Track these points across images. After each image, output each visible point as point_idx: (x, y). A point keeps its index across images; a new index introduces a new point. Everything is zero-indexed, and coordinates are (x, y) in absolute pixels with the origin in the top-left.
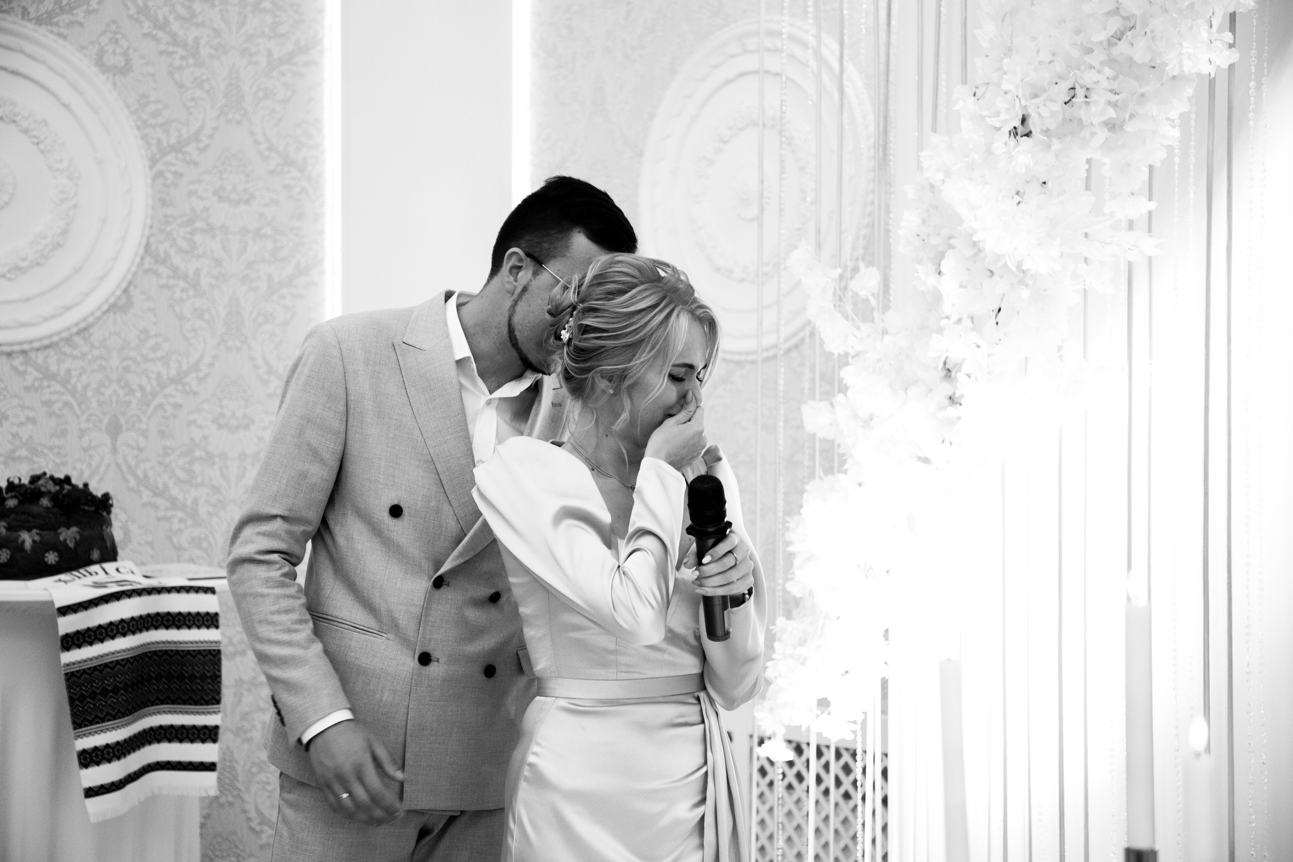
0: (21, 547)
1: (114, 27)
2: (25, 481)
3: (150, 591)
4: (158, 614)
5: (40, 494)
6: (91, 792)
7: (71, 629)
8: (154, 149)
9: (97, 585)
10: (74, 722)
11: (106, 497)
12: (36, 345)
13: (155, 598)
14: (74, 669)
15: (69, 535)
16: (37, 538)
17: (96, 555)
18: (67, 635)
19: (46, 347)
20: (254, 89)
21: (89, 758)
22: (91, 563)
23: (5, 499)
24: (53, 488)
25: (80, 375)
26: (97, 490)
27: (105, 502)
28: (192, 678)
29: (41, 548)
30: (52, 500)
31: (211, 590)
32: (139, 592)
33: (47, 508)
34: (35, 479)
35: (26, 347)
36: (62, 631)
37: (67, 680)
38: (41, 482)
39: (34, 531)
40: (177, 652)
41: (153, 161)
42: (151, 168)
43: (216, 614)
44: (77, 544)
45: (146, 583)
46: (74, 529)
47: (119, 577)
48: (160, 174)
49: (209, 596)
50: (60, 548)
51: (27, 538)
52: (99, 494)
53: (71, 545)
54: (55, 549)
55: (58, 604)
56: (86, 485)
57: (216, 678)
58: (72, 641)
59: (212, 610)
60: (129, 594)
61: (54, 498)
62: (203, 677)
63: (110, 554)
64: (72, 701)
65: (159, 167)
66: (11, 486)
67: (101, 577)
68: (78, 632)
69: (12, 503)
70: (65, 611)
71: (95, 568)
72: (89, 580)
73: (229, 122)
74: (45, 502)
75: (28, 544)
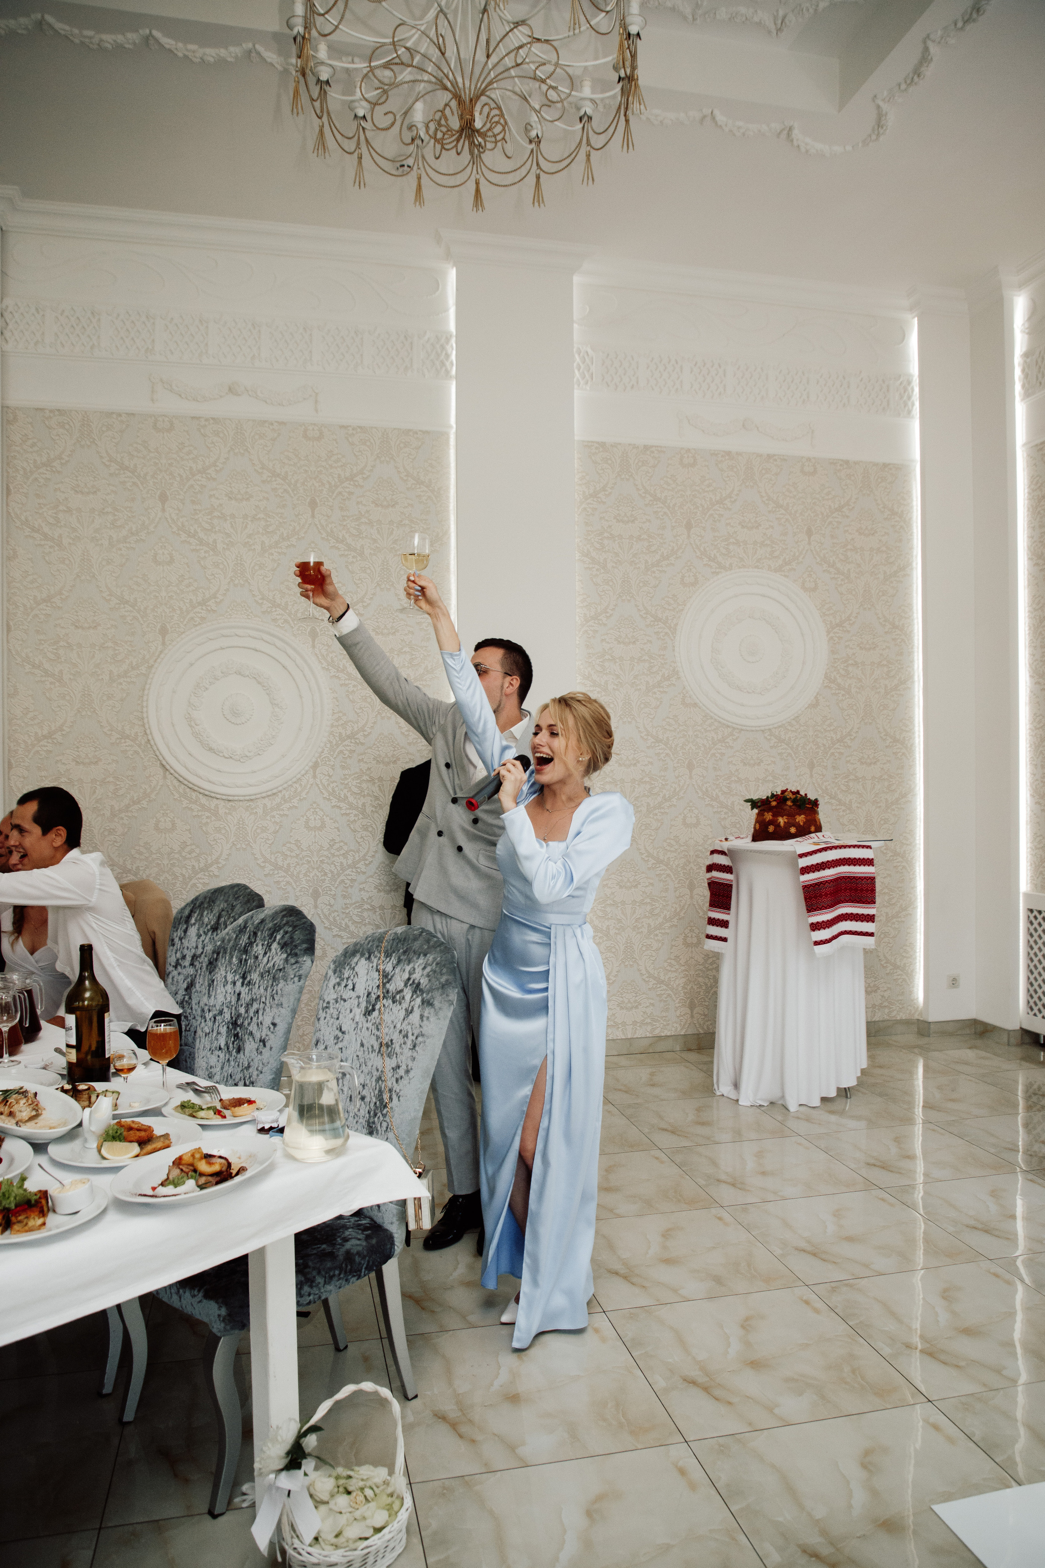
0: (779, 825)
1: (810, 569)
2: (779, 793)
3: (840, 847)
4: (844, 858)
5: (786, 799)
6: (817, 943)
7: (804, 865)
8: (828, 626)
9: (815, 844)
10: (807, 909)
11: (816, 800)
12: (776, 726)
13: (843, 850)
14: (806, 884)
15: (801, 819)
16: (786, 820)
17: (813, 829)
18: (803, 868)
19: (780, 727)
20: (877, 591)
21: (815, 927)
22: (811, 833)
23: (770, 802)
24: (793, 797)
25: (795, 740)
26: (812, 796)
27: (815, 803)
28: (862, 890)
29: (788, 825)
30: (792, 802)
31: (869, 847)
32: (836, 847)
33: (790, 806)
34: (783, 792)
35: (771, 727)
36: (800, 866)
37: (803, 889)
38: (786, 794)
39: (785, 817)
40: (854, 877)
41: (828, 632)
42: (827, 635)
43: (872, 859)
44: (804, 823)
45: (837, 843)
46: (803, 816)
47: (825, 840)
48: (832, 638)
49: (869, 850)
50: (796, 825)
51: (782, 821)
52: (813, 798)
53: (802, 824)
54: (794, 826)
55: (799, 853)
56: (806, 795)
57: (873, 890)
58: (805, 870)
59: (871, 857)
60: (831, 848)
61: (795, 801)
62: (867, 890)
63: (819, 829)
64: (806, 899)
65: (832, 635)
66: (773, 795)
67: (816, 840)
68: (807, 866)
69: (774, 804)
70: (801, 856)
71: (813, 835)
72: (811, 841)
73: (865, 609)
74: (789, 803)
75: (782, 824)
